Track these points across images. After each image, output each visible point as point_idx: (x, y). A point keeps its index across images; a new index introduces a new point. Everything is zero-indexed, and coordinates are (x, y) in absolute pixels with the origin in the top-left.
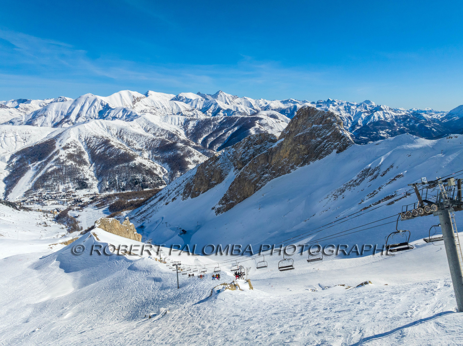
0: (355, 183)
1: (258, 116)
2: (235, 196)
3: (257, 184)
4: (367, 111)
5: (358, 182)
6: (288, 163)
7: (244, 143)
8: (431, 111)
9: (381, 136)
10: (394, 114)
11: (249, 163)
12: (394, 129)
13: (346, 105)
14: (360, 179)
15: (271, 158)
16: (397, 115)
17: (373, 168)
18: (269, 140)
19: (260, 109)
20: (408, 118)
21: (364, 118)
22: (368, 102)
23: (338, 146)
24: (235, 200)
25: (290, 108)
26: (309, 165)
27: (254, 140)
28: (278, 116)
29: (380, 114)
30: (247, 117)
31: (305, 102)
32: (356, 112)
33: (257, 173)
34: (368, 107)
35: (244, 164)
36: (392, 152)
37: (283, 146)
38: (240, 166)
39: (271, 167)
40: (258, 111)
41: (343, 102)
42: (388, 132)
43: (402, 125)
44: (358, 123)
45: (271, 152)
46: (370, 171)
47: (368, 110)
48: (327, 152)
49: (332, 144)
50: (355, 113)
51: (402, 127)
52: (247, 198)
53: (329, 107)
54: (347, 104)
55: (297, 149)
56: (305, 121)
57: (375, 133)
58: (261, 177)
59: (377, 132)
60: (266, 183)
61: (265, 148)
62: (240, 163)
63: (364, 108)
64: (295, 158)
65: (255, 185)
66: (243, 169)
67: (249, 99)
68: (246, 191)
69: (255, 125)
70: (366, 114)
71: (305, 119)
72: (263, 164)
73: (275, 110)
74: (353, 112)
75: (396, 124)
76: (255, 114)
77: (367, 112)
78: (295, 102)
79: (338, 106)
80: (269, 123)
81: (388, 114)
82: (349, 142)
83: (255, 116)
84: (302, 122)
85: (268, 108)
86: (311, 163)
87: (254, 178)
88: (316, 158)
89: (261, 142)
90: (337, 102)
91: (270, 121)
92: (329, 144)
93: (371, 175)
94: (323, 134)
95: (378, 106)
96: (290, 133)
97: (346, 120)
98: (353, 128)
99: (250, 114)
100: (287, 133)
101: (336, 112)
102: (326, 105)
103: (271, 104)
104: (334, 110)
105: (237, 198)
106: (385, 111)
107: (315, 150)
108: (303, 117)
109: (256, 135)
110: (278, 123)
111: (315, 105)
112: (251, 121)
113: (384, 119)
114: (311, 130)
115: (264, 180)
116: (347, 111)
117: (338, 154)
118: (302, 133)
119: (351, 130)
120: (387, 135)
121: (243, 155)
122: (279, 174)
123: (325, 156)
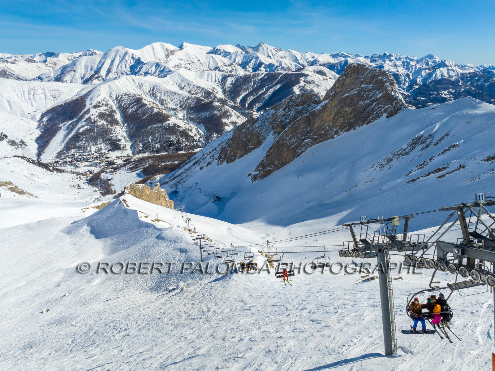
0: (404, 152)
1: (303, 72)
2: (272, 163)
3: (297, 150)
4: (428, 67)
5: (407, 150)
6: (332, 128)
7: (284, 104)
9: (442, 97)
10: (460, 71)
11: (289, 126)
12: (459, 88)
14: (410, 148)
15: (314, 122)
16: (464, 72)
17: (426, 136)
18: (312, 100)
19: (306, 64)
20: (477, 76)
21: (424, 76)
22: (430, 57)
23: (389, 110)
24: (273, 167)
25: (340, 63)
26: (355, 130)
27: (296, 101)
28: (326, 73)
29: (443, 71)
30: (291, 73)
31: (357, 56)
32: (415, 69)
33: (297, 138)
34: (430, 63)
35: (283, 127)
36: (450, 118)
37: (327, 109)
38: (279, 129)
39: (313, 131)
40: (304, 66)
41: (401, 57)
42: (451, 93)
43: (468, 84)
44: (416, 81)
45: (314, 116)
46: (422, 138)
47: (430, 66)
48: (376, 116)
49: (382, 107)
50: (414, 70)
51: (468, 87)
52: (285, 164)
53: (385, 63)
54: (406, 59)
55: (343, 113)
56: (353, 81)
57: (436, 93)
58: (301, 143)
59: (438, 93)
60: (306, 149)
61: (307, 110)
62: (280, 126)
63: (425, 64)
64: (340, 122)
65: (294, 151)
66: (282, 133)
67: (294, 52)
68: (285, 157)
69: (299, 83)
70: (428, 71)
71: (353, 78)
72: (304, 128)
73: (323, 65)
74: (412, 69)
75: (462, 83)
76: (300, 69)
77: (429, 69)
78: (346, 56)
79: (396, 61)
80: (315, 80)
81: (454, 71)
82: (401, 105)
83: (300, 72)
84: (349, 81)
85: (316, 63)
86: (358, 128)
87: (294, 143)
88: (363, 123)
89: (304, 103)
90: (394, 56)
91: (317, 78)
92: (379, 107)
93: (422, 144)
94: (373, 95)
95: (442, 61)
96: (336, 94)
97: (403, 78)
98: (410, 87)
99: (294, 70)
100: (332, 94)
101: (392, 68)
102: (382, 60)
103: (319, 58)
104: (390, 66)
105: (275, 165)
106: (450, 68)
107: (362, 113)
108: (351, 76)
109: (300, 94)
110: (326, 80)
111: (369, 60)
112: (295, 78)
113: (448, 77)
114: (359, 91)
115: (304, 146)
116: (405, 67)
117: (388, 119)
118: (349, 94)
119: (408, 89)
120: (450, 96)
121: (283, 117)
122: (322, 139)
123: (373, 121)
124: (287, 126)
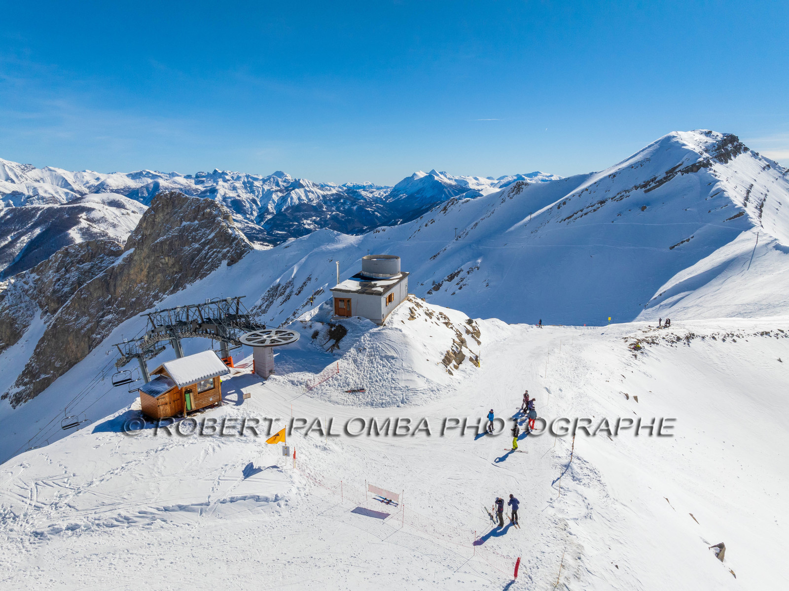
0: (259, 310)
1: (82, 204)
2: (50, 365)
3: (94, 336)
4: (279, 188)
5: (263, 308)
6: (147, 291)
7: (55, 262)
8: (371, 186)
9: (305, 228)
10: (321, 192)
11: (71, 298)
12: (324, 215)
13: (246, 180)
14: (267, 303)
15: (115, 285)
16: (325, 193)
17: (283, 284)
18: (107, 251)
19: (86, 191)
20: (342, 198)
21: (276, 201)
22: (280, 174)
23: (229, 255)
24: (52, 372)
25: (147, 187)
26: (185, 290)
27: (78, 255)
28: (125, 203)
29: (300, 193)
30: (59, 207)
31: (173, 175)
32: (263, 191)
33: (90, 315)
34: (280, 183)
35: (61, 301)
36: (308, 258)
37: (134, 262)
38: (53, 305)
39: (116, 300)
40: (83, 195)
41: (240, 175)
42: (315, 222)
43: (334, 209)
44: (268, 209)
45: (113, 275)
46: (279, 288)
47: (282, 186)
48: (212, 265)
49: (219, 252)
50: (261, 193)
51: (334, 213)
52: (76, 363)
53: (217, 184)
54: (247, 178)
55: (161, 266)
56: (168, 217)
57: (297, 223)
58: (99, 322)
59: (299, 223)
60: (110, 330)
61: (100, 267)
62: (53, 301)
63: (274, 184)
64: (159, 280)
65: (89, 337)
66: (60, 310)
67: (60, 172)
68: (73, 351)
69: (78, 223)
70: (280, 194)
71: (168, 213)
72: (99, 298)
73: (117, 191)
74: (259, 192)
75: (326, 208)
76: (76, 200)
77: (281, 191)
78: (154, 177)
79: (233, 181)
80: (107, 216)
81: (313, 193)
82: (244, 246)
83: (78, 205)
84: (162, 218)
85: (104, 188)
86: (188, 286)
87: (86, 324)
88: (195, 277)
89: (92, 256)
90: (229, 174)
91: (110, 213)
92: (214, 252)
93: (281, 296)
94: (202, 236)
95: (295, 180)
96: (144, 238)
97: (248, 205)
98: (261, 217)
99: (65, 202)
100: (139, 238)
101: (230, 191)
102: (212, 180)
103: (108, 180)
104: (226, 188)
105: (56, 367)
106: (307, 189)
107: (191, 263)
108: (163, 210)
109: (82, 243)
110: (127, 216)
111: (193, 181)
112: (69, 215)
113: (307, 201)
114: (180, 232)
115: (105, 326)
116: (248, 190)
117: (230, 268)
118: (165, 237)
119: (259, 221)
120: (314, 226)
121: (57, 284)
122: (134, 311)
123: (210, 273)
124: (68, 297)
